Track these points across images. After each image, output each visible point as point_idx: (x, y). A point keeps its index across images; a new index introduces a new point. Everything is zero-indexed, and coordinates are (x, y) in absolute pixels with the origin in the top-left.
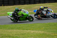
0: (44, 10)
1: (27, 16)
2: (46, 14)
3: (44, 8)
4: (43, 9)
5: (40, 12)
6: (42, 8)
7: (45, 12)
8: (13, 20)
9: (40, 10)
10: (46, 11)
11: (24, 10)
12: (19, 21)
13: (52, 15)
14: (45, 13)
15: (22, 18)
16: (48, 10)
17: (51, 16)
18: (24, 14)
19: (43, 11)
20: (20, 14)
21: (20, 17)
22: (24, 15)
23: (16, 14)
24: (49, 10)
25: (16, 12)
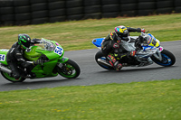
0: (128, 40)
1: (59, 61)
2: (136, 50)
3: (130, 30)
4: (126, 35)
5: (115, 46)
6: (121, 31)
7: (133, 44)
8: (11, 75)
9: (115, 39)
10: (136, 41)
11: (49, 41)
12: (31, 78)
13: (157, 53)
14: (131, 47)
15: (42, 67)
16: (141, 38)
17: (152, 57)
18: (48, 55)
19: (127, 43)
20: (32, 55)
21: (35, 64)
22: (47, 59)
23: (19, 57)
24: (145, 39)
25: (20, 49)
